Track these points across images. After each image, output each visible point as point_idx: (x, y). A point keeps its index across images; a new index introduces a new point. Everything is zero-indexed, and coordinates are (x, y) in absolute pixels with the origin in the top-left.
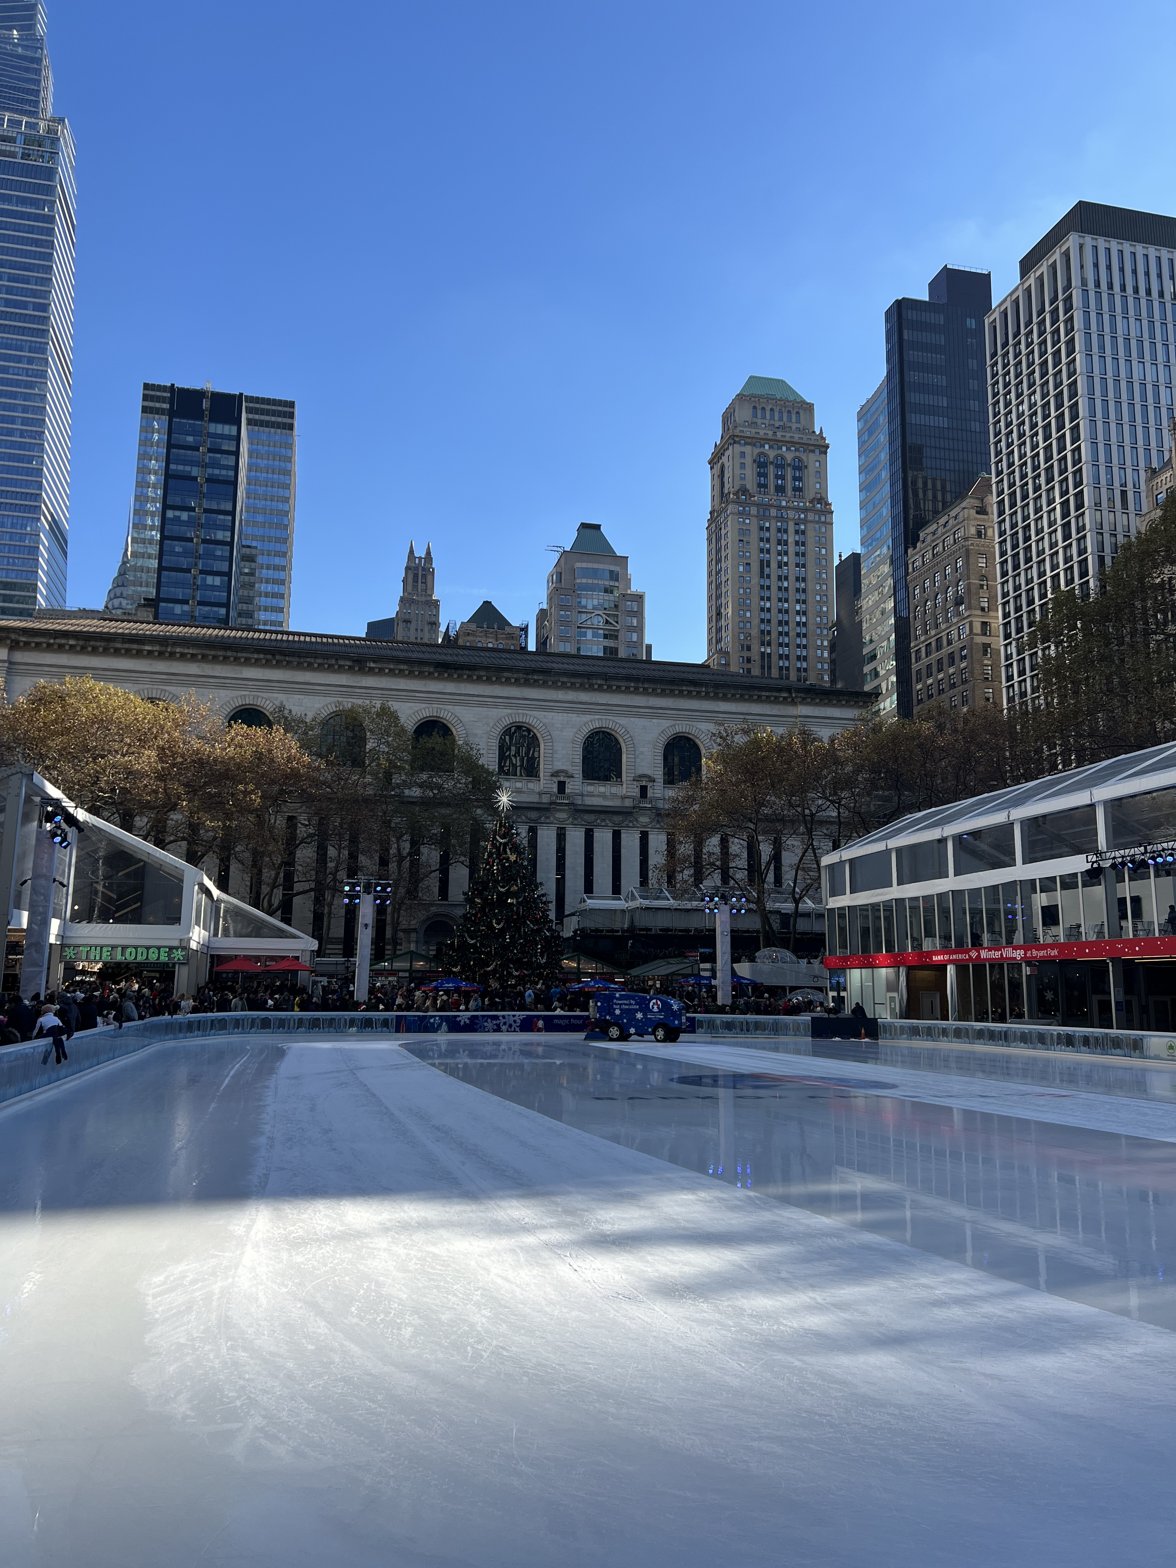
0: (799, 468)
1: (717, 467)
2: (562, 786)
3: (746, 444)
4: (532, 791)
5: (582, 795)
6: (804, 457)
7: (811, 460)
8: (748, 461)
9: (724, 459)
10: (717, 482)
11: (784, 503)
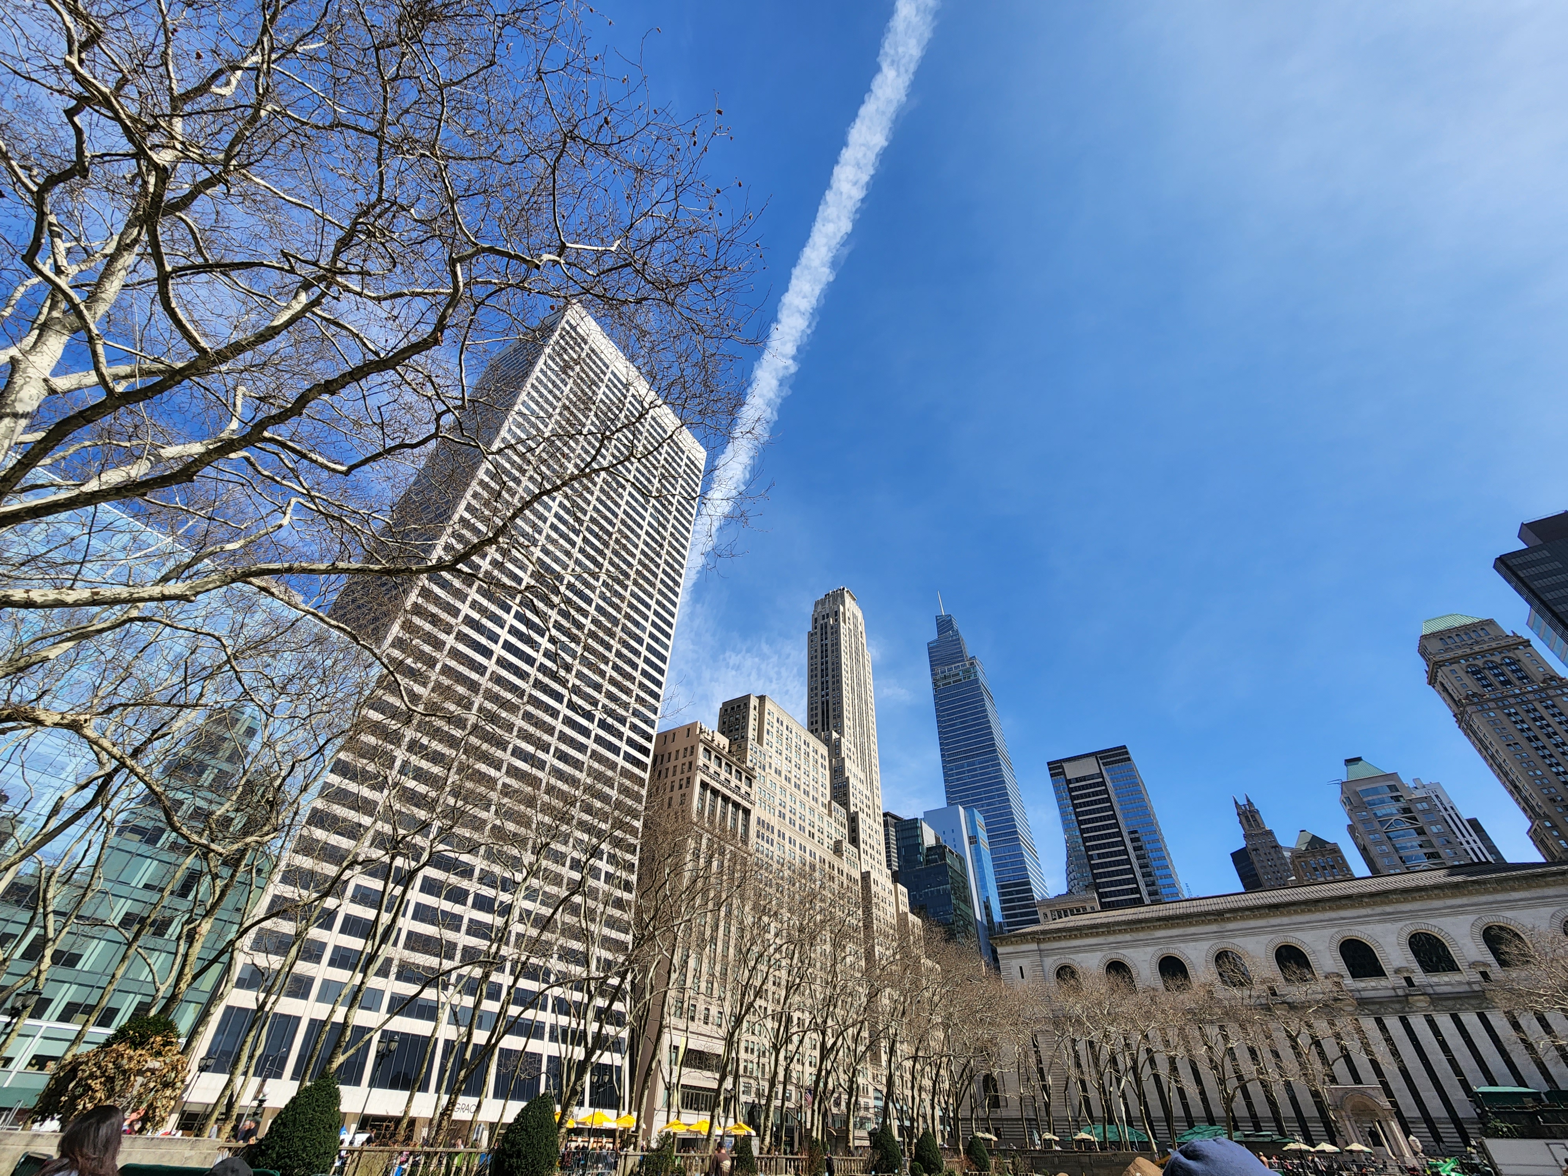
0: (1514, 664)
1: (1438, 685)
2: (1408, 980)
3: (1451, 664)
4: (1386, 988)
5: (1431, 986)
6: (1511, 655)
7: (1520, 653)
8: (1462, 674)
9: (1439, 679)
10: (1445, 694)
11: (1517, 691)
